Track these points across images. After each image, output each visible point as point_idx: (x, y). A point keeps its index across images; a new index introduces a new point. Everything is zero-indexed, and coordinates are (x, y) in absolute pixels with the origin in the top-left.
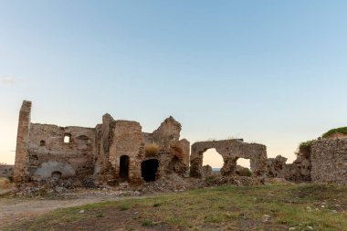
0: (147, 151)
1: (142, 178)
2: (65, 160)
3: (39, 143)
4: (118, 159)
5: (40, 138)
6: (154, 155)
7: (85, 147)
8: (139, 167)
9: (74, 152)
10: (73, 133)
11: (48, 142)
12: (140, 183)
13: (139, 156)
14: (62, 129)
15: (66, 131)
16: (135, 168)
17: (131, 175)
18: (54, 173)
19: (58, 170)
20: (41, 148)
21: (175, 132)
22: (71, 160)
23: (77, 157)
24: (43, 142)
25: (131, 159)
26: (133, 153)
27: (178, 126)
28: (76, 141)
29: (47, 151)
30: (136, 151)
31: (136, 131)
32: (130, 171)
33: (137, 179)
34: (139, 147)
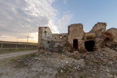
0: (87, 37)
1: (85, 49)
2: (60, 42)
4: (72, 41)
6: (91, 39)
7: (66, 39)
8: (83, 44)
9: (63, 40)
10: (62, 35)
12: (85, 52)
13: (83, 39)
14: (60, 34)
16: (81, 45)
17: (79, 48)
18: (58, 46)
20: (55, 40)
22: (62, 43)
23: (64, 42)
24: (55, 38)
25: (79, 41)
26: (79, 38)
27: (104, 24)
28: (63, 37)
30: (81, 36)
31: (80, 28)
32: (79, 46)
33: (83, 50)
34: (83, 35)
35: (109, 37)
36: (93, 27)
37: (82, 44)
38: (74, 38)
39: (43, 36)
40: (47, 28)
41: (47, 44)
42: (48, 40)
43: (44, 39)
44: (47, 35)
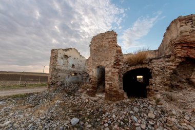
8: (116, 78)
12: (119, 97)
13: (116, 65)
16: (111, 79)
17: (107, 86)
25: (107, 69)
26: (108, 63)
30: (111, 60)
31: (109, 40)
33: (115, 91)
38: (98, 64)
39: (58, 64)
40: (70, 50)
41: (69, 77)
42: (73, 69)
43: (63, 68)
44: (71, 61)
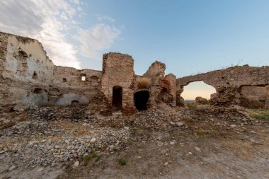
0: (139, 83)
1: (135, 107)
2: (82, 92)
3: (62, 80)
5: (62, 76)
6: (145, 87)
7: (97, 84)
8: (132, 97)
9: (88, 87)
10: (87, 74)
11: (68, 79)
12: (132, 112)
13: (132, 87)
14: (80, 71)
15: (82, 72)
17: (124, 105)
18: (73, 101)
19: (76, 99)
20: (63, 84)
21: (162, 70)
22: (85, 93)
23: (90, 90)
24: (64, 79)
25: (124, 90)
26: (125, 84)
27: (163, 66)
28: (90, 79)
29: (67, 86)
30: (129, 82)
31: (128, 63)
32: (123, 101)
33: (130, 108)
34: (131, 78)
35: (166, 86)
36: (150, 68)
37: (128, 98)
38: (116, 83)
39: (7, 68)
40: (31, 43)
41: (28, 96)
42: (35, 82)
43: (17, 77)
44: (32, 66)
